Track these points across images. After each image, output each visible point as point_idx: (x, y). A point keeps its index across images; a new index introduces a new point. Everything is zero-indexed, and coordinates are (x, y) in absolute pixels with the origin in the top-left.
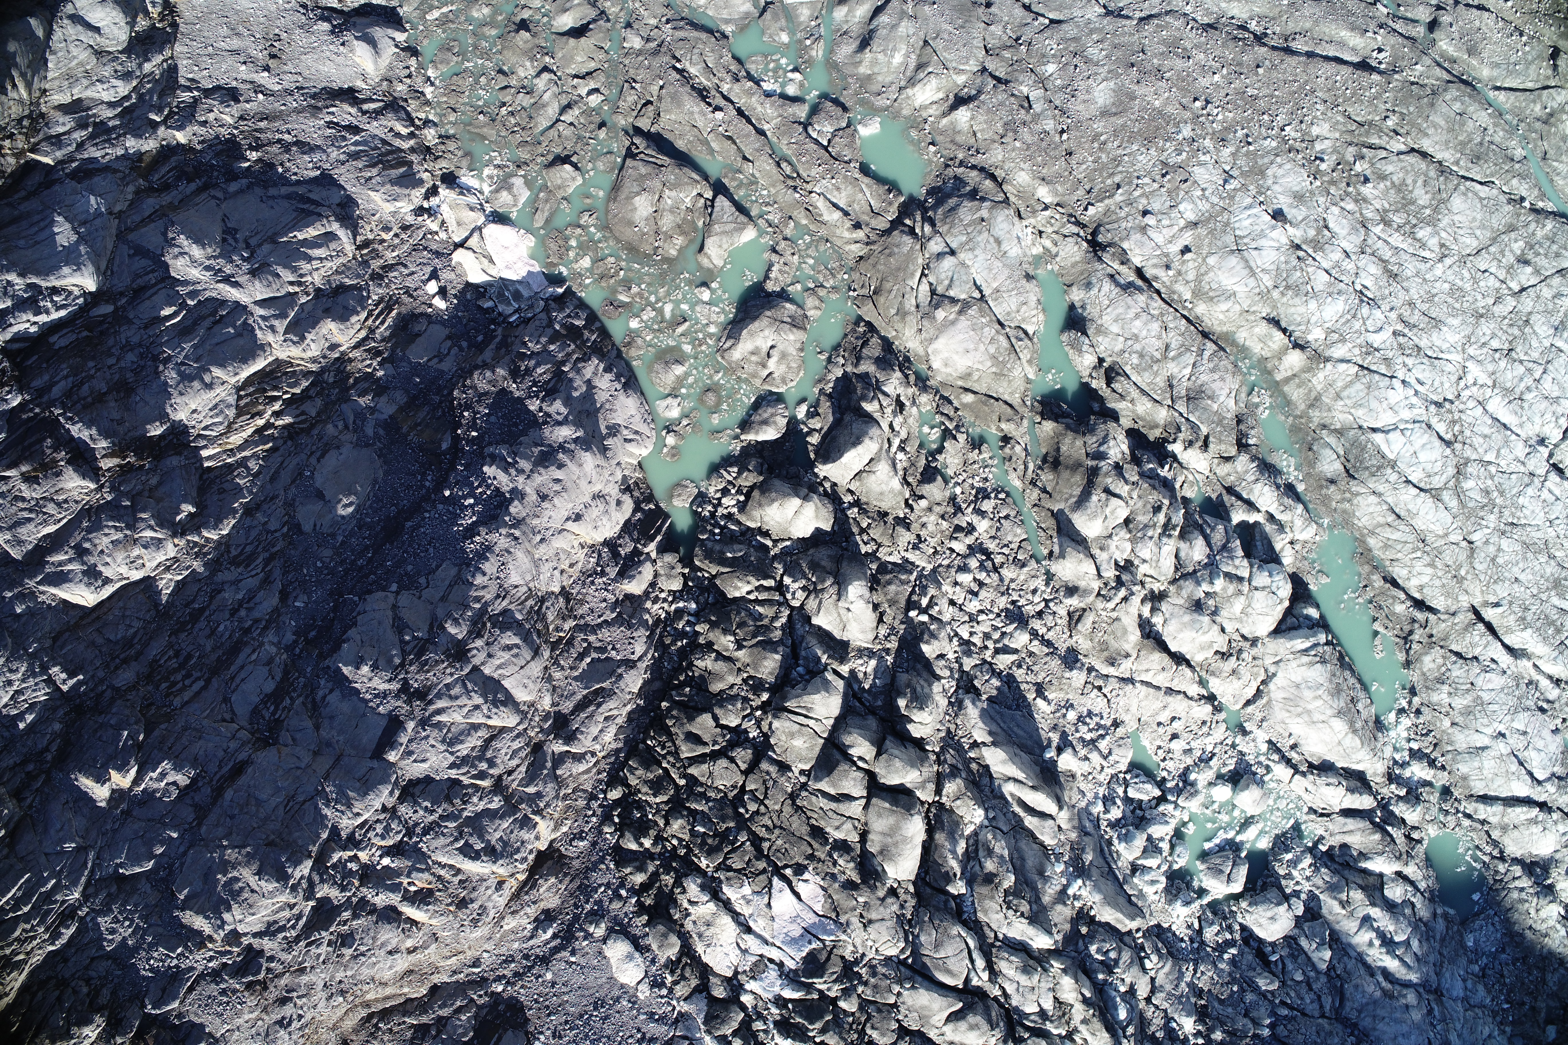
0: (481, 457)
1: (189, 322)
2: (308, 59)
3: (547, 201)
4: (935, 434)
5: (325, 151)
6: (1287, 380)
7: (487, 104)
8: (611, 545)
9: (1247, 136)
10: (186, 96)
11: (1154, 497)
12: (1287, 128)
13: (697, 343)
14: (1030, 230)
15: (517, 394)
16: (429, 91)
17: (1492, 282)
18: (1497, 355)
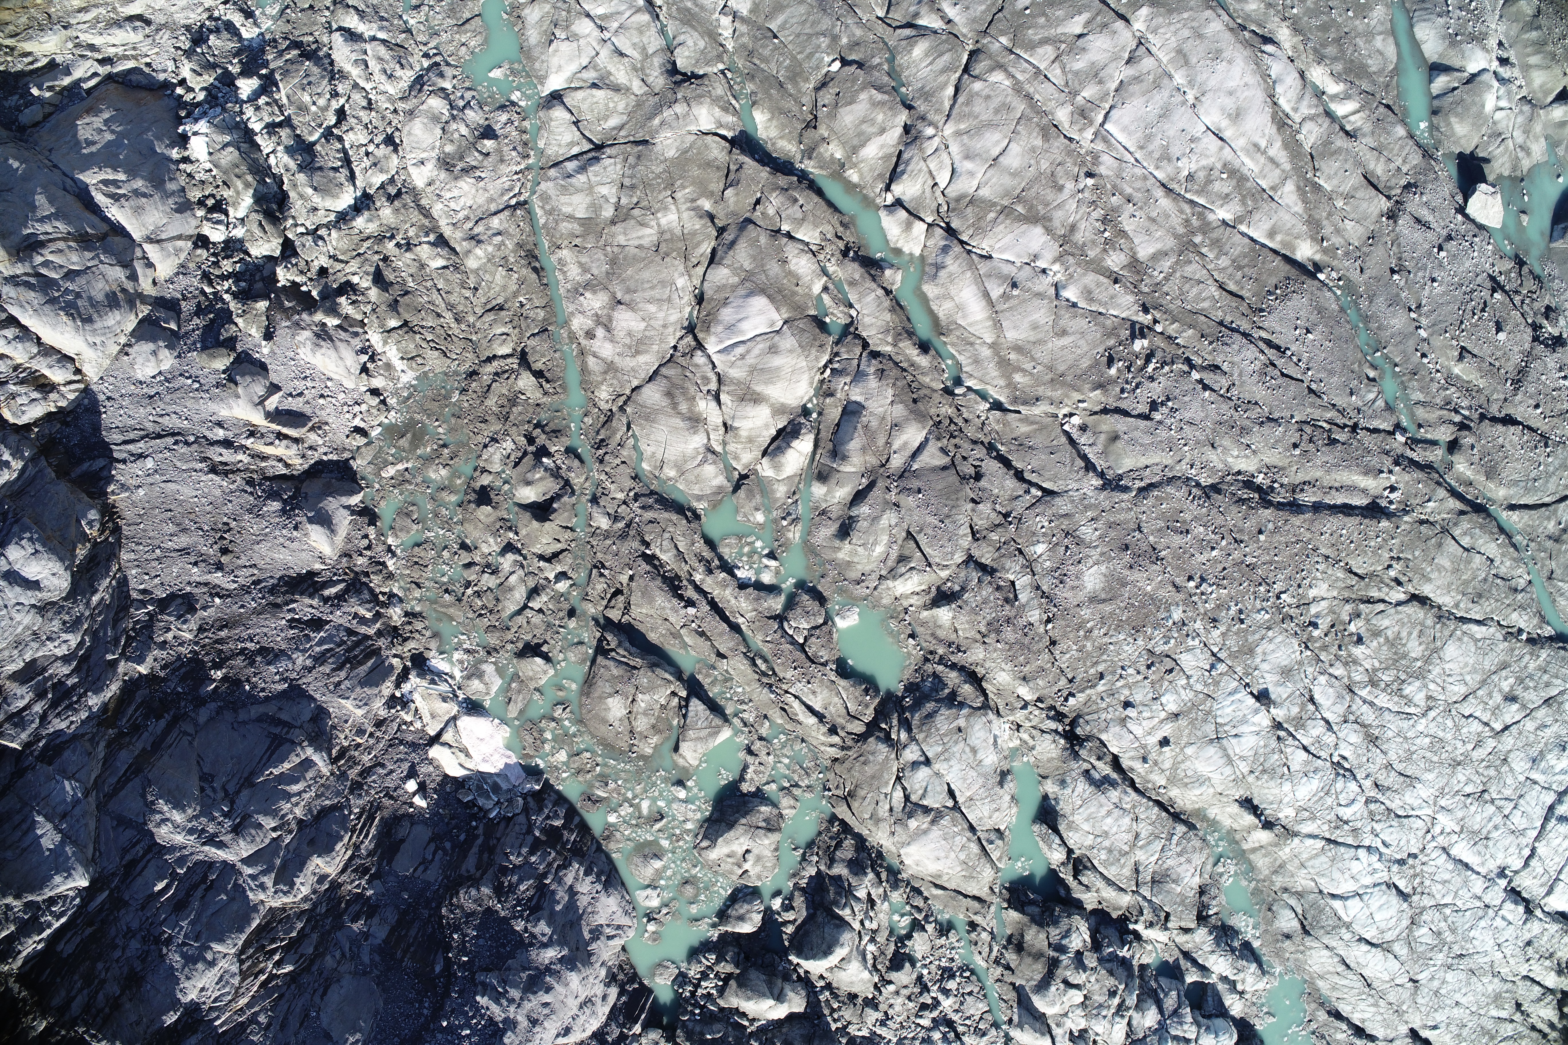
0: (473, 987)
1: (182, 894)
2: (263, 548)
3: (519, 692)
4: (906, 921)
5: (290, 658)
6: (1254, 850)
7: (451, 581)
8: (599, 1035)
9: (1241, 612)
10: (141, 614)
11: (1111, 982)
12: (1283, 596)
13: (675, 838)
14: (1007, 726)
15: (503, 914)
16: (391, 563)
17: (1476, 726)
18: (1469, 800)
